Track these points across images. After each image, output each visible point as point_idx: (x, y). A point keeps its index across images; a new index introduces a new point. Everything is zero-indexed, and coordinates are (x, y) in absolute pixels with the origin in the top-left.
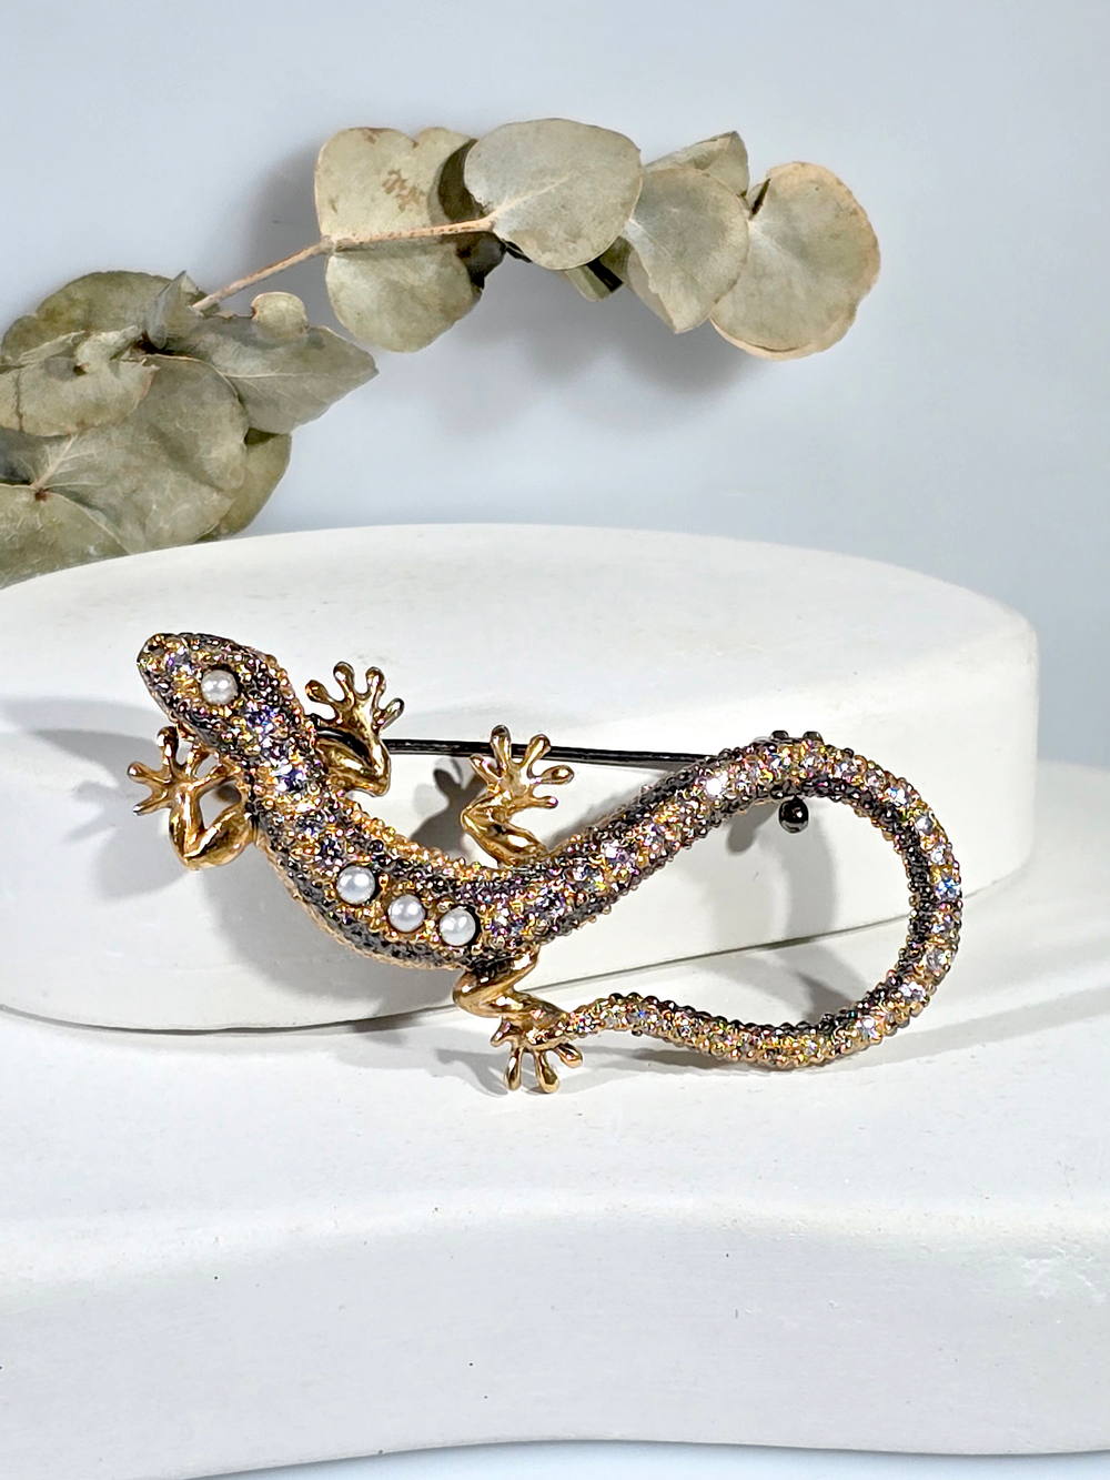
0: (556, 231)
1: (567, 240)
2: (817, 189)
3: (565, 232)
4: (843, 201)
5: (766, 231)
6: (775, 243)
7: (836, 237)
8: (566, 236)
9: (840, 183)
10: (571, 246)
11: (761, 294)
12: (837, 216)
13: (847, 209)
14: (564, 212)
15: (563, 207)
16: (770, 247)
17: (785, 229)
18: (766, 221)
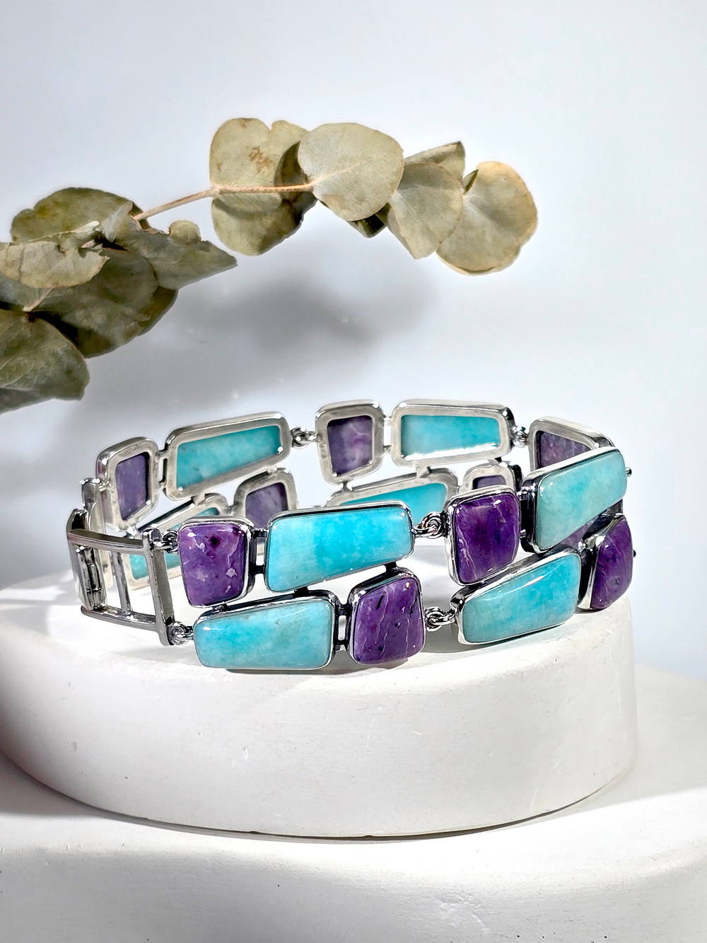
0: (350, 197)
1: (356, 203)
3: (356, 197)
4: (519, 188)
5: (473, 201)
6: (476, 209)
7: (514, 208)
8: (356, 200)
9: (519, 178)
10: (359, 206)
11: (466, 238)
12: (515, 196)
13: (521, 193)
14: (356, 186)
15: (356, 182)
16: (474, 211)
17: (484, 201)
18: (473, 195)
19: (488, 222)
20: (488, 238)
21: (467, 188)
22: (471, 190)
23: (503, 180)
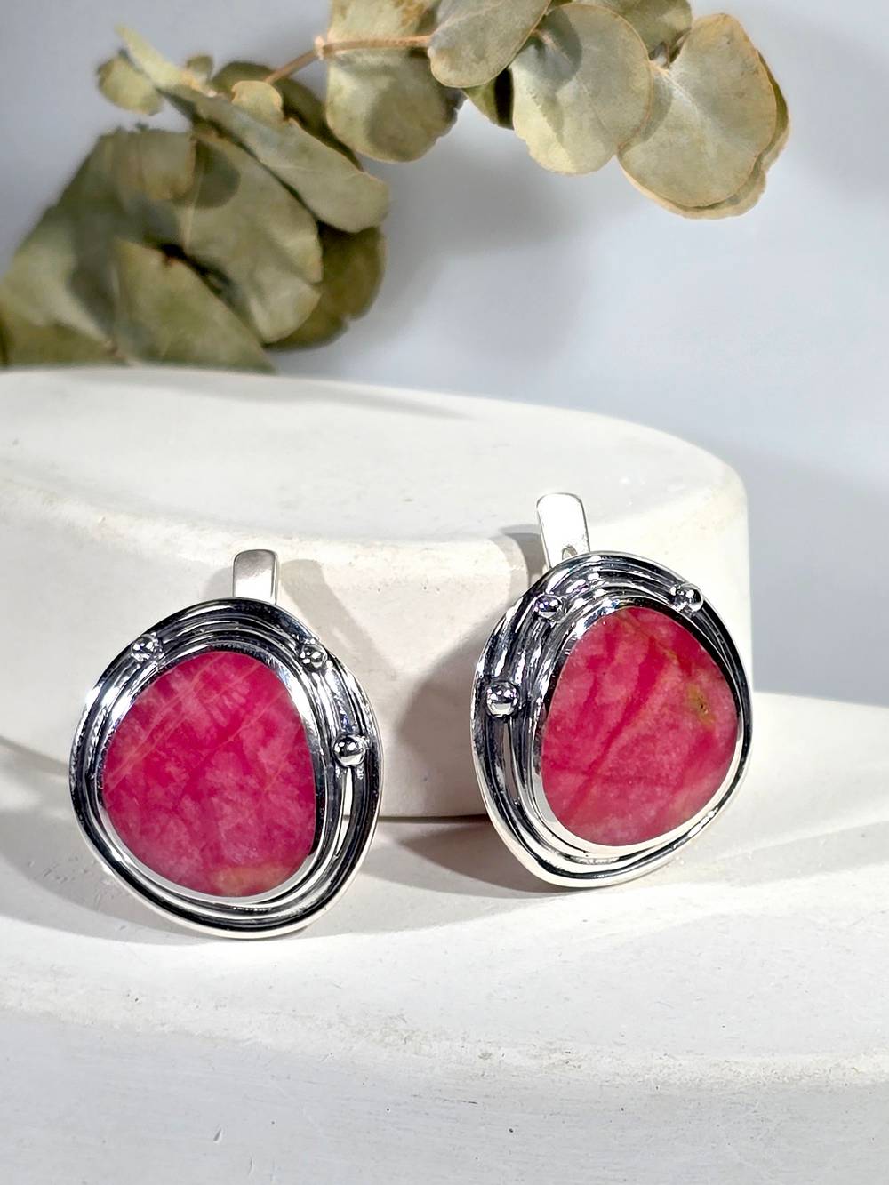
0: (468, 52)
1: (473, 61)
2: (728, 43)
3: (475, 54)
4: (748, 57)
5: (683, 81)
6: (689, 94)
7: (741, 95)
8: (473, 57)
9: (746, 39)
10: (474, 65)
11: (671, 145)
12: (743, 74)
13: (751, 66)
14: (480, 34)
15: (482, 29)
16: (685, 99)
17: (699, 81)
18: (682, 70)
19: (709, 121)
20: (711, 150)
21: (672, 57)
22: (679, 58)
23: (725, 43)
